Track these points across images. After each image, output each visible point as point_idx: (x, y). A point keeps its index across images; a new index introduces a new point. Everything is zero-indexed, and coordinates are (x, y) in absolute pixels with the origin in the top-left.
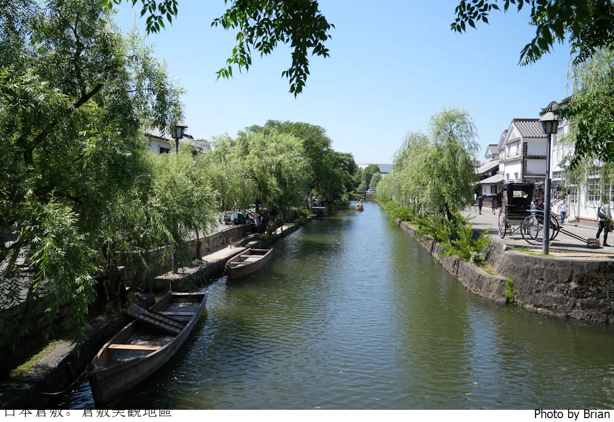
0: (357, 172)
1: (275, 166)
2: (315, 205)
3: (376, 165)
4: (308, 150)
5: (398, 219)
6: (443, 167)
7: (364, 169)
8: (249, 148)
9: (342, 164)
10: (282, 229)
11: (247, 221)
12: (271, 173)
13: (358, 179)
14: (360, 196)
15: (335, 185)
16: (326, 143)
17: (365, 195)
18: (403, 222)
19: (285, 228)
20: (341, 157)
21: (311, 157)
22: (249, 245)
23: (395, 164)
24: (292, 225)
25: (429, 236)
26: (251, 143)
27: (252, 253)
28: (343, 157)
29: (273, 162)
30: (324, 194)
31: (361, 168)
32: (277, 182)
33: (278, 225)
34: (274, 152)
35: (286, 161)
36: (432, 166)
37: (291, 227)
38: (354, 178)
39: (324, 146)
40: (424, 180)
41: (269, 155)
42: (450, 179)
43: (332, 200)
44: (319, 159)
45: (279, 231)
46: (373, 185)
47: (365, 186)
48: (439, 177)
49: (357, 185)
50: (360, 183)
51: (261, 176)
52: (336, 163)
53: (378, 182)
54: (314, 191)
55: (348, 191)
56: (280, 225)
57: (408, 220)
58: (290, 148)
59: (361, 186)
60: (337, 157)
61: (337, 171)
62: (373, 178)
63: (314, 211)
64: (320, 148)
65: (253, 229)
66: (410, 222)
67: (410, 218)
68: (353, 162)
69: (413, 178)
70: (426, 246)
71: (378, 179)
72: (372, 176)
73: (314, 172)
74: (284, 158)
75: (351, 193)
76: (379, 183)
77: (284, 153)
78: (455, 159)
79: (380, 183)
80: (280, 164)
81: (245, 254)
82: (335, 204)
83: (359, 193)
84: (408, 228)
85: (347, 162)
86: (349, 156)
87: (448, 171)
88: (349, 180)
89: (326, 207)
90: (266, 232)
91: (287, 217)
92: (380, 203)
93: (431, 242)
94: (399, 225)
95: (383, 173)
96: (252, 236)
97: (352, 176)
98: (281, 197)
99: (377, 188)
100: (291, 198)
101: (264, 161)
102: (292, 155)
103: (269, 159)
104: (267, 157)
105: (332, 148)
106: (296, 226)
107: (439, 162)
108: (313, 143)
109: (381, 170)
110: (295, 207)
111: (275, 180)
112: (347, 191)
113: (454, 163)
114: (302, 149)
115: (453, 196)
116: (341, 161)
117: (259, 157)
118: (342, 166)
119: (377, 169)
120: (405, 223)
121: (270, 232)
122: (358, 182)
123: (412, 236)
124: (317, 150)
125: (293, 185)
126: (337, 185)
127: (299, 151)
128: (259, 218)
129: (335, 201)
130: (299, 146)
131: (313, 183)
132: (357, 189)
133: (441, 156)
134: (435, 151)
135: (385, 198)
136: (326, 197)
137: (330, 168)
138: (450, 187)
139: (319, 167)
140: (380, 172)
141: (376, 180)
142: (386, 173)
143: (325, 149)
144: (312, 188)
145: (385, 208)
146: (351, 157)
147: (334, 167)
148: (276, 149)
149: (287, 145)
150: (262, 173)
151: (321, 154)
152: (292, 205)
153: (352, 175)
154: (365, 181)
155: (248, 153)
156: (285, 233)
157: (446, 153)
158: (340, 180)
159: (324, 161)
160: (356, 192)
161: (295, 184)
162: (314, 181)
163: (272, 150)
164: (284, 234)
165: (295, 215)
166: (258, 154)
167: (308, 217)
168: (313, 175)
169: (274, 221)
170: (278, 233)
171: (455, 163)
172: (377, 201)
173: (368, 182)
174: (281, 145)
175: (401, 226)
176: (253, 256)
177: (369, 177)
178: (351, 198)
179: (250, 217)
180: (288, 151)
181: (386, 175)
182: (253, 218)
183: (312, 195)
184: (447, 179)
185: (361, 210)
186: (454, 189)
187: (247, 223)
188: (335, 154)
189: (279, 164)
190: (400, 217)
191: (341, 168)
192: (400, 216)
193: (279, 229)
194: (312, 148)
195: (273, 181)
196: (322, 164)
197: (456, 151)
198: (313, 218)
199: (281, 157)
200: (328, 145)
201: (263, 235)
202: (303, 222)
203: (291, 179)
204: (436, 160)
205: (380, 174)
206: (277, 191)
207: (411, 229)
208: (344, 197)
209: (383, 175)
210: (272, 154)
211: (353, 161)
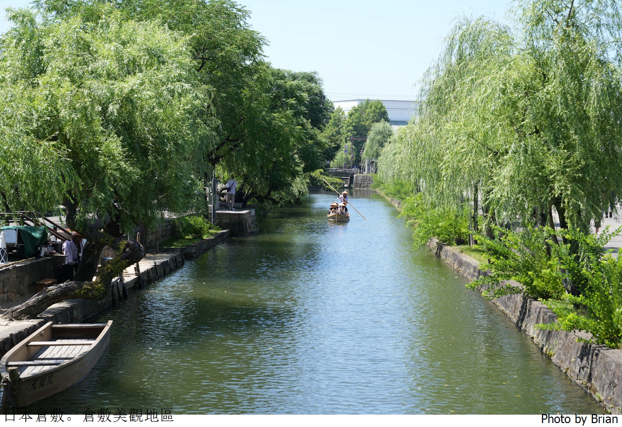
0: (331, 121)
1: (117, 106)
2: (224, 206)
3: (379, 101)
4: (203, 64)
5: (436, 240)
6: (547, 109)
7: (346, 114)
8: (45, 57)
9: (292, 101)
10: (137, 269)
11: (44, 250)
12: (106, 123)
13: (331, 138)
14: (339, 181)
15: (274, 155)
16: (251, 46)
17: (352, 178)
18: (448, 248)
19: (145, 265)
20: (290, 83)
21: (212, 82)
22: (49, 312)
23: (425, 99)
24: (162, 259)
25: (513, 282)
26: (48, 42)
27: (55, 334)
28: (295, 83)
29: (112, 94)
30: (246, 178)
31: (340, 110)
32: (123, 147)
33: (127, 258)
34: (114, 66)
35: (148, 93)
36: (520, 104)
37: (163, 264)
38: (322, 137)
39: (246, 52)
40: (498, 142)
41: (100, 76)
42: (566, 137)
43: (267, 191)
44: (232, 89)
45: (130, 274)
46: (371, 153)
47: (350, 157)
48: (537, 132)
49: (330, 154)
50: (338, 148)
51: (80, 134)
52: (277, 97)
53: (382, 145)
54: (220, 171)
55: (308, 169)
56: (134, 258)
57: (460, 242)
58: (156, 57)
59: (340, 156)
60: (280, 82)
61: (279, 118)
62: (371, 135)
63: (220, 222)
64: (234, 59)
65: (61, 272)
66: (466, 246)
67: (464, 237)
68: (322, 97)
69: (471, 136)
70: (507, 307)
71: (385, 137)
72: (367, 130)
73: (220, 122)
74: (142, 84)
75: (316, 173)
76: (384, 149)
77: (141, 71)
78: (581, 84)
79: (388, 148)
80: (131, 101)
81: (41, 337)
82: (275, 202)
83: (337, 174)
84: (461, 263)
85: (305, 95)
86: (311, 79)
87: (561, 119)
88: (310, 142)
89: (253, 212)
90: (94, 279)
91: (151, 237)
92: (389, 199)
93: (519, 298)
94: (438, 255)
95: (397, 123)
96: (53, 289)
97: (317, 131)
98: (135, 187)
99: (382, 162)
100: (162, 188)
101: (86, 92)
102: (161, 76)
103: (100, 88)
104: (95, 82)
105: (266, 60)
106: (174, 260)
107: (539, 94)
108: (216, 46)
109: (391, 116)
110: (172, 210)
111: (119, 143)
112: (305, 170)
113: (578, 98)
114: (187, 60)
115: (574, 180)
116: (290, 93)
117: (73, 81)
118: (292, 107)
119: (381, 114)
120: (454, 249)
121: (106, 279)
122: (333, 145)
123: (473, 281)
124: (228, 64)
125: (165, 154)
126: (281, 155)
127: (181, 66)
128: (76, 240)
129: (275, 195)
130: (178, 54)
131: (217, 149)
132: (332, 163)
133: (545, 79)
134: (527, 67)
135: (402, 185)
136: (252, 185)
137: (260, 112)
138: (568, 158)
139: (232, 109)
140: (387, 120)
141: (379, 142)
142: (404, 123)
143: (248, 62)
144: (215, 162)
145: (403, 210)
146: (316, 83)
147: (273, 108)
148: (120, 59)
149: (149, 51)
150: (83, 126)
151: (238, 76)
152: (161, 206)
153: (319, 128)
154: (349, 144)
155: (43, 71)
156: (146, 278)
157: (558, 69)
158: (288, 141)
159: (246, 92)
160: (327, 171)
161: (170, 152)
162: (222, 144)
163: (108, 62)
164: (145, 281)
165: (173, 232)
166: (70, 74)
167: (205, 237)
168: (216, 129)
169: (115, 248)
170: (127, 279)
171: (581, 97)
172: (383, 193)
173: (358, 145)
174: (131, 51)
175: (443, 257)
176: (58, 342)
177: (360, 133)
178: (316, 187)
179: (52, 238)
180: (151, 65)
181: (404, 127)
182: (59, 240)
183: (217, 181)
184: (559, 138)
185: (342, 219)
186: (578, 162)
187: (42, 254)
188: (273, 74)
189: (128, 100)
190: (439, 235)
191: (289, 112)
192: (438, 230)
193: (131, 269)
194: (214, 59)
195: (114, 145)
196: (240, 101)
197: (583, 65)
198: (219, 239)
199: (132, 82)
200: (255, 52)
201: (86, 285)
202: (193, 250)
203: (160, 140)
204: (530, 90)
205: (388, 124)
206: (122, 172)
207: (468, 265)
208: (299, 185)
209: (395, 128)
210: (109, 75)
211: (321, 92)
